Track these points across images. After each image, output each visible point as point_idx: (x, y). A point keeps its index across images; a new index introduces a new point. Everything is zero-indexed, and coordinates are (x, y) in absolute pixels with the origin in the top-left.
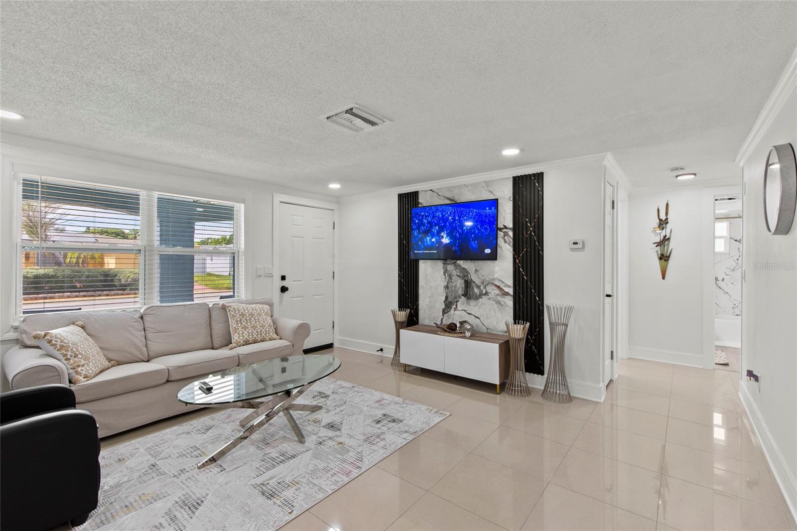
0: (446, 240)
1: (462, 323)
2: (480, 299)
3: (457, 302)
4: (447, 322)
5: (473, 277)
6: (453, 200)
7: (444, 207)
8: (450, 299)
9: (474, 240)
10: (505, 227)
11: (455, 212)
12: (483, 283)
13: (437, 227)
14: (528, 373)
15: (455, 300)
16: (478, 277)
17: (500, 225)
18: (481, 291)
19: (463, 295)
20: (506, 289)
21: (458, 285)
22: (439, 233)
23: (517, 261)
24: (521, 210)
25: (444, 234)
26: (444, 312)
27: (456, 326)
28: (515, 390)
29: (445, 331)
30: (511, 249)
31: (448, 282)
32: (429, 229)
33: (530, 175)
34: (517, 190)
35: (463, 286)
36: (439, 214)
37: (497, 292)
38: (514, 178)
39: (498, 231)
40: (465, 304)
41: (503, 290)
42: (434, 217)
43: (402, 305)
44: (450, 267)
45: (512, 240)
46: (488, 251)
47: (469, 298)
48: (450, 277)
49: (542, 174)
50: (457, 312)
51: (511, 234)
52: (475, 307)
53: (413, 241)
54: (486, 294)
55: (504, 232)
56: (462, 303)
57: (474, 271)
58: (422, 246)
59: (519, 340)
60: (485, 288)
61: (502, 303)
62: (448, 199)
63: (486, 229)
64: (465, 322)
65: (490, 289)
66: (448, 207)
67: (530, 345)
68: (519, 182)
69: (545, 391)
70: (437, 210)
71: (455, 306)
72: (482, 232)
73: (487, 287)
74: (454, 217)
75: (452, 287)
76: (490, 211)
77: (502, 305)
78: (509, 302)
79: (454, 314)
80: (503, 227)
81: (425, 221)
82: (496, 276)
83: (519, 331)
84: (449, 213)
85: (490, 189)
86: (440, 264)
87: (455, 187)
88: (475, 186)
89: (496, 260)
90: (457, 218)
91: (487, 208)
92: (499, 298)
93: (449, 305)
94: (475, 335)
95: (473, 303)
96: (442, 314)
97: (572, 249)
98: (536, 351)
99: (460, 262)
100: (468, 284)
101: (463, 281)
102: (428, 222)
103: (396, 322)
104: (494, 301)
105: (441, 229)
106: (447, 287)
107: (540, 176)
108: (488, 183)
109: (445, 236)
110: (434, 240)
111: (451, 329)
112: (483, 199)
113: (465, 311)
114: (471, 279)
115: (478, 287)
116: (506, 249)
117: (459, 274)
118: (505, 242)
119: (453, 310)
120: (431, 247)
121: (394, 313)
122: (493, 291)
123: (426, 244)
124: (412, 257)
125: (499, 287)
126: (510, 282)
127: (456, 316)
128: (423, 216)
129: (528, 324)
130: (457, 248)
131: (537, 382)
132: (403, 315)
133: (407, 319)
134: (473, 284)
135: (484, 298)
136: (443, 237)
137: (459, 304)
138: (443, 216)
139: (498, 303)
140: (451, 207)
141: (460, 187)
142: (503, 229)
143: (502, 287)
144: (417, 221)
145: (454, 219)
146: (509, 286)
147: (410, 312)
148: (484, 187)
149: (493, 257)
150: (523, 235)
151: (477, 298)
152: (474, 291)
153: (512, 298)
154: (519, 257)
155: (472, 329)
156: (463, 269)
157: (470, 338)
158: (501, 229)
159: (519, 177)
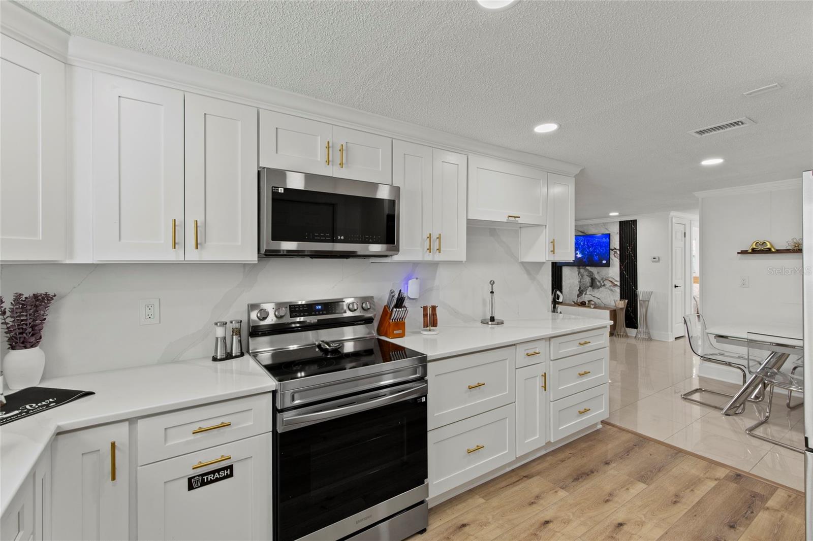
1: (589, 301)
2: (601, 289)
4: (580, 300)
5: (597, 276)
6: (584, 233)
8: (582, 289)
9: (596, 256)
10: (615, 249)
11: (585, 240)
12: (602, 279)
14: (627, 328)
15: (585, 289)
16: (599, 276)
17: (612, 247)
18: (601, 284)
19: (590, 286)
20: (616, 283)
21: (587, 281)
23: (622, 267)
24: (624, 239)
26: (578, 296)
27: (585, 303)
28: (619, 335)
29: (579, 305)
30: (618, 261)
31: (581, 279)
33: (629, 221)
34: (621, 228)
35: (590, 281)
37: (611, 284)
38: (620, 222)
39: (610, 251)
40: (591, 291)
41: (614, 283)
44: (582, 271)
45: (619, 256)
46: (604, 262)
47: (593, 288)
48: (582, 276)
49: (636, 220)
51: (618, 252)
52: (597, 293)
54: (604, 285)
55: (614, 251)
56: (589, 291)
57: (597, 272)
59: (622, 309)
60: (603, 282)
61: (614, 290)
62: (581, 232)
63: (603, 250)
64: (591, 301)
65: (606, 282)
66: (580, 237)
67: (629, 313)
68: (623, 225)
69: (636, 337)
71: (585, 293)
72: (601, 251)
75: (583, 281)
78: (618, 290)
79: (584, 296)
82: (610, 275)
83: (622, 304)
84: (581, 241)
85: (607, 227)
86: (576, 269)
87: (585, 225)
88: (597, 225)
89: (609, 266)
91: (603, 239)
92: (611, 287)
93: (581, 292)
94: (596, 307)
95: (596, 290)
96: (577, 297)
97: (653, 262)
98: (633, 316)
99: (588, 268)
100: (593, 280)
101: (590, 278)
104: (609, 289)
105: (576, 249)
106: (580, 282)
107: (635, 222)
108: (605, 224)
109: (579, 253)
111: (583, 304)
112: (601, 233)
113: (592, 295)
114: (595, 278)
115: (599, 282)
116: (615, 261)
117: (587, 274)
118: (615, 257)
122: (608, 284)
124: (558, 265)
125: (611, 282)
126: (618, 279)
127: (586, 298)
129: (627, 301)
130: (586, 260)
131: (632, 332)
134: (596, 280)
135: (603, 288)
137: (587, 291)
139: (611, 290)
140: (582, 237)
141: (588, 225)
143: (613, 281)
145: (584, 244)
146: (617, 281)
148: (602, 226)
150: (625, 253)
151: (599, 287)
152: (596, 284)
153: (619, 288)
154: (623, 265)
155: (595, 304)
156: (590, 271)
157: (594, 308)
158: (612, 250)
159: (622, 221)
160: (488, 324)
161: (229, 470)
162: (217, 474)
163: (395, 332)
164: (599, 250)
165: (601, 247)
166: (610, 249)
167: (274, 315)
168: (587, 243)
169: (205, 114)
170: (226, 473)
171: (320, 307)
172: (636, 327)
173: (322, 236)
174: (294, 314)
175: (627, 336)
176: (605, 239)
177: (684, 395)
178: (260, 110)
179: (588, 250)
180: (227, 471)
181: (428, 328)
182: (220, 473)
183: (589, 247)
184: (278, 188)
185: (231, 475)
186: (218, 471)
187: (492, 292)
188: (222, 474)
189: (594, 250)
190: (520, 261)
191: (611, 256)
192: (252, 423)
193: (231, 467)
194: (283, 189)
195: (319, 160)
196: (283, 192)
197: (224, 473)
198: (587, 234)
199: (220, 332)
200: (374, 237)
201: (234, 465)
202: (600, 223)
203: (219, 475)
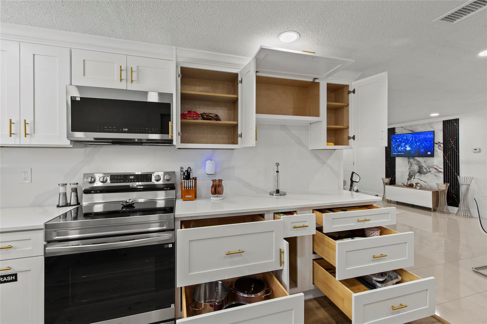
0: (408, 149)
1: (416, 184)
2: (427, 174)
3: (415, 175)
4: (409, 183)
5: (424, 165)
6: (413, 131)
7: (407, 135)
8: (411, 174)
9: (422, 148)
10: (439, 143)
11: (413, 136)
12: (428, 167)
13: (404, 143)
14: (449, 206)
15: (414, 174)
16: (426, 165)
17: (436, 141)
18: (427, 171)
19: (418, 172)
20: (440, 170)
21: (416, 168)
22: (405, 146)
23: (445, 157)
24: (447, 135)
25: (407, 146)
26: (408, 180)
27: (413, 185)
28: (441, 211)
29: (408, 187)
30: (442, 152)
31: (410, 167)
32: (400, 144)
33: (452, 120)
34: (445, 126)
35: (418, 168)
36: (405, 138)
37: (435, 171)
38: (444, 121)
39: (435, 144)
40: (419, 176)
41: (438, 170)
42: (402, 139)
43: (387, 176)
44: (411, 160)
45: (442, 148)
46: (429, 153)
47: (421, 174)
48: (411, 164)
49: (458, 119)
50: (415, 180)
51: (442, 145)
52: (423, 177)
53: (392, 149)
54: (430, 172)
55: (439, 145)
56: (417, 176)
57: (423, 162)
58: (397, 151)
59: (443, 191)
60: (429, 169)
61: (438, 176)
62: (411, 131)
63: (428, 144)
64: (418, 183)
65: (431, 169)
66: (409, 135)
67: (452, 194)
68: (446, 123)
69: (456, 214)
70: (404, 136)
71: (414, 177)
72: (426, 145)
73: (430, 169)
74: (412, 139)
75: (412, 169)
76: (430, 136)
77: (437, 177)
78: (442, 175)
79: (413, 180)
80: (438, 142)
81: (398, 141)
82: (435, 164)
83: (444, 187)
84: (410, 137)
85: (432, 126)
86: (406, 159)
87: (414, 125)
88: (424, 125)
89: (434, 157)
90: (414, 139)
91: (429, 135)
92: (436, 174)
93: (410, 177)
94: (422, 188)
95: (423, 175)
96: (407, 180)
97: (474, 152)
98: (455, 197)
99: (417, 158)
100: (420, 167)
101: (418, 166)
102: (400, 141)
103: (384, 183)
104: (434, 175)
105: (406, 144)
106: (410, 169)
107: (457, 121)
108: (430, 124)
109: (408, 147)
110: (402, 148)
111: (411, 186)
112: (428, 131)
113: (419, 179)
114: (422, 166)
115: (426, 169)
116: (439, 152)
117: (416, 163)
118: (439, 149)
119: (413, 179)
120: (401, 152)
121: (383, 179)
122: (433, 171)
123: (398, 150)
124: (392, 156)
125: (436, 169)
126: (442, 167)
127: (414, 181)
128: (397, 138)
129: (449, 184)
130: (414, 152)
131: (454, 209)
132: (387, 180)
133: (389, 182)
134: (423, 168)
135: (429, 174)
136: (407, 147)
138: (407, 138)
139: (436, 176)
140: (410, 135)
141: (416, 125)
142: (438, 143)
143: (438, 168)
144: (394, 141)
145: (412, 140)
146: (441, 168)
147: (391, 179)
148: (428, 125)
149: (432, 155)
150: (448, 146)
151: (425, 173)
152: (423, 170)
153: (443, 174)
154: (446, 156)
155: (421, 186)
156: (418, 161)
157: (419, 189)
158: (437, 144)
159: (446, 121)
160: (273, 195)
161: (14, 276)
162: (5, 278)
163: (186, 196)
164: (424, 144)
165: (426, 141)
166: (434, 143)
167: (99, 181)
168: (415, 139)
169: (34, 55)
170: (12, 278)
171: (132, 177)
172: (457, 206)
173: (110, 129)
174: (113, 181)
175: (449, 213)
176: (430, 135)
177: (475, 269)
178: (72, 49)
179: (415, 144)
180: (13, 277)
181: (216, 195)
182: (8, 278)
183: (416, 142)
184: (76, 97)
185: (16, 280)
186: (6, 276)
187: (277, 172)
188: (9, 278)
189: (420, 144)
190: (309, 149)
191: (435, 148)
192: (31, 248)
193: (16, 275)
194: (79, 98)
195: (116, 79)
196: (79, 100)
197: (11, 278)
198: (415, 132)
199: (62, 190)
200: (153, 129)
201: (18, 274)
202: (426, 123)
203: (7, 279)
